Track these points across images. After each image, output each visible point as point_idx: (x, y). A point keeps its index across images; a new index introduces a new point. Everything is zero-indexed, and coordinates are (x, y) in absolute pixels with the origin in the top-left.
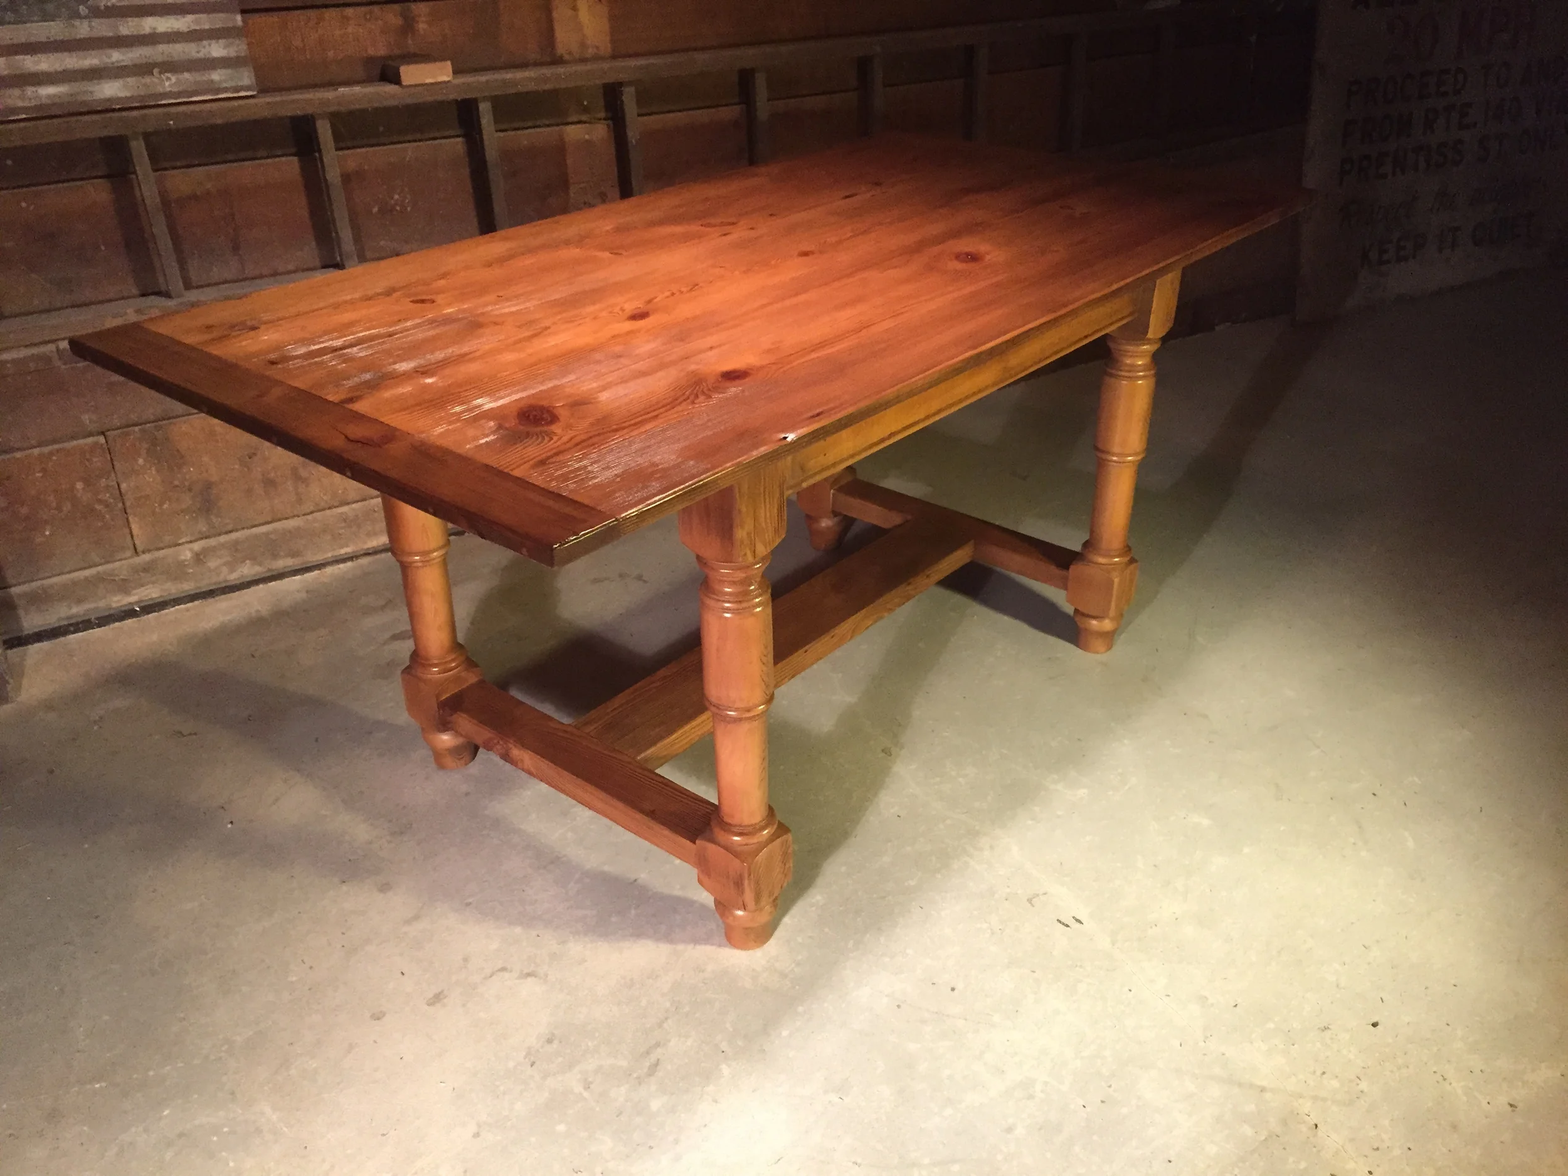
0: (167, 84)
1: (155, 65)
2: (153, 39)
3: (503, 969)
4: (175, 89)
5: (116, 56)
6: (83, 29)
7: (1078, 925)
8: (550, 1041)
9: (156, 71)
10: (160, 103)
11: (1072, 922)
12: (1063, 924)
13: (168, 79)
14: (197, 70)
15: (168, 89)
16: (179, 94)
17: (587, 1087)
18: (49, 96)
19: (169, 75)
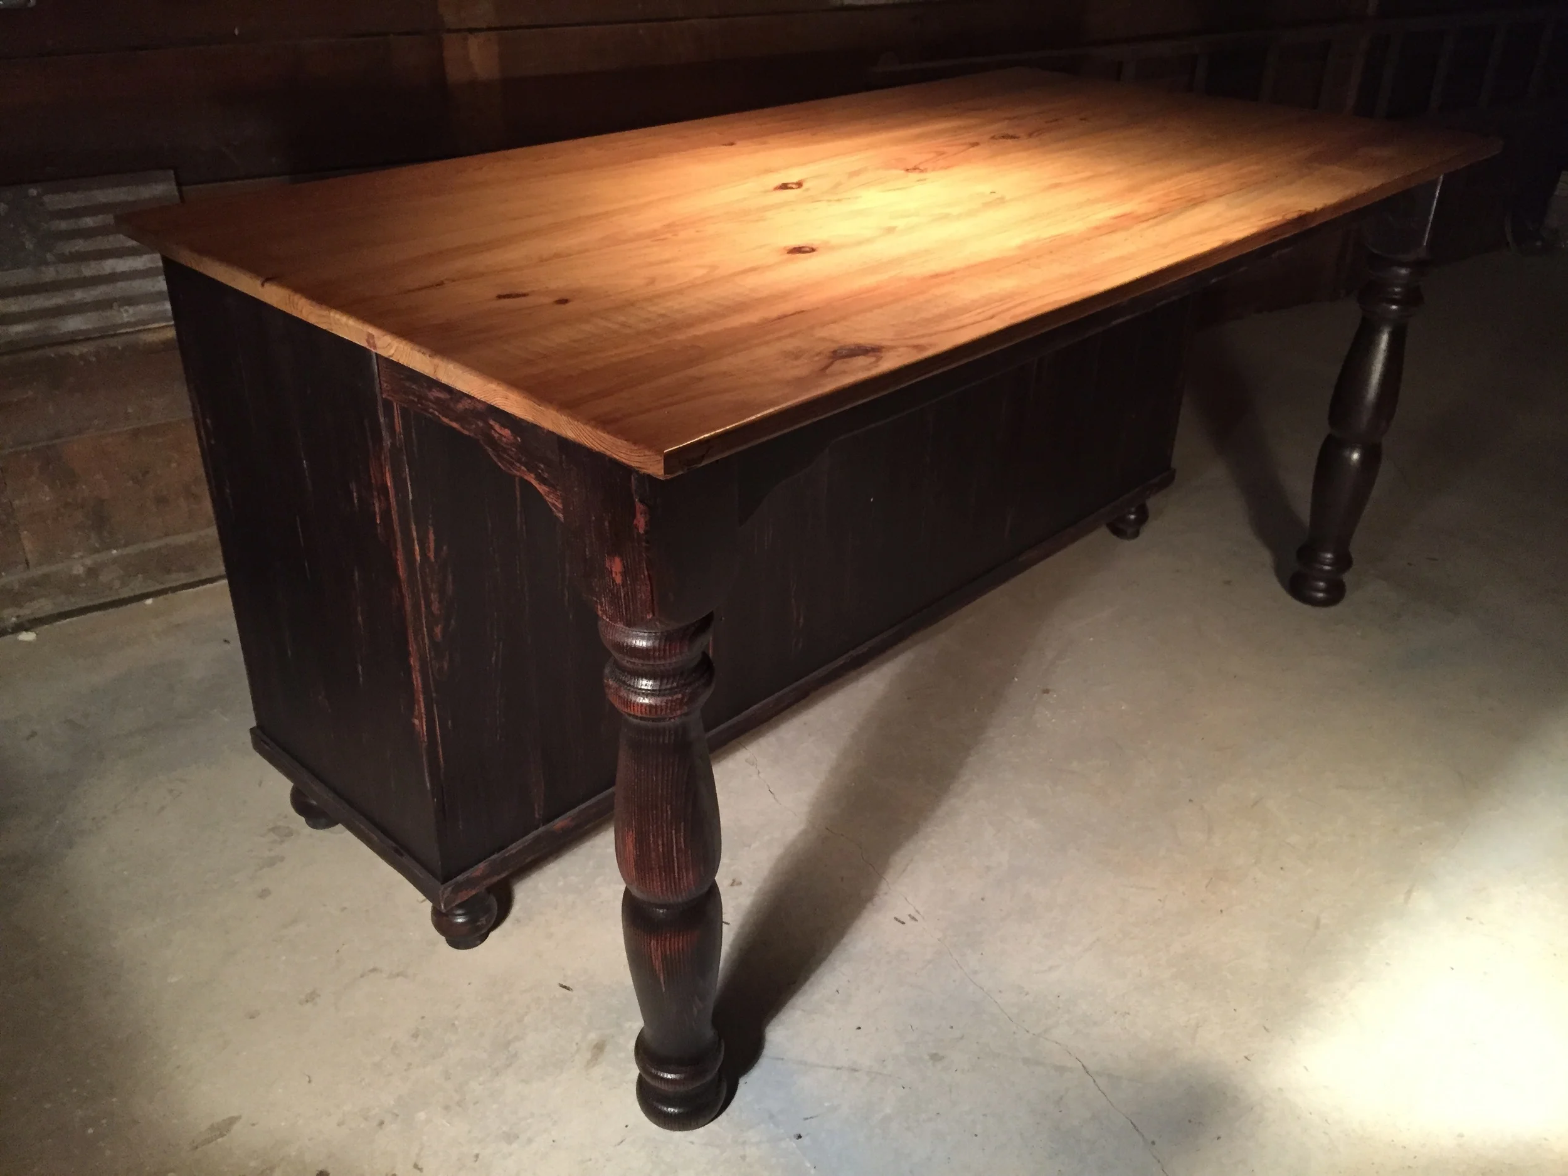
0: (125, 315)
1: (115, 300)
2: (113, 278)
3: (374, 970)
4: (133, 320)
5: (79, 295)
6: (49, 274)
7: (913, 922)
8: (415, 1036)
9: (115, 305)
10: (118, 332)
11: (906, 919)
12: (900, 921)
13: (127, 311)
14: (153, 302)
15: (126, 320)
16: (135, 324)
17: (448, 1078)
18: (17, 333)
19: (127, 307)
